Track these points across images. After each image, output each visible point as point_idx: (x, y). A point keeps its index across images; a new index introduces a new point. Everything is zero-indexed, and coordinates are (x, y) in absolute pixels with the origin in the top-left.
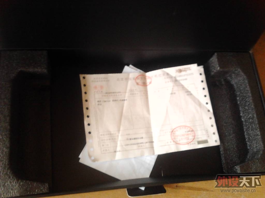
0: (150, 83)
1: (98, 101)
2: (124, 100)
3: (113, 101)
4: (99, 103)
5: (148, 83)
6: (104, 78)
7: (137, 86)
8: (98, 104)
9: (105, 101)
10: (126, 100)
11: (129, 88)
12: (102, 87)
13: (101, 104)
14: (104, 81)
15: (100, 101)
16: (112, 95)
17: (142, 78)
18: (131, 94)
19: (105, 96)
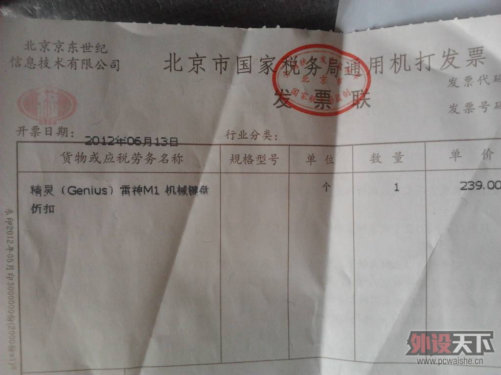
0: (360, 99)
1: (36, 190)
2: (194, 190)
3: (125, 190)
4: (43, 200)
5: (345, 101)
6: (86, 47)
7: (277, 114)
8: (35, 208)
9: (79, 192)
10: (205, 190)
11: (227, 122)
12: (67, 103)
13: (50, 209)
14: (87, 63)
15: (49, 189)
16: (122, 158)
17: (313, 66)
18: (235, 158)
19: (81, 158)
